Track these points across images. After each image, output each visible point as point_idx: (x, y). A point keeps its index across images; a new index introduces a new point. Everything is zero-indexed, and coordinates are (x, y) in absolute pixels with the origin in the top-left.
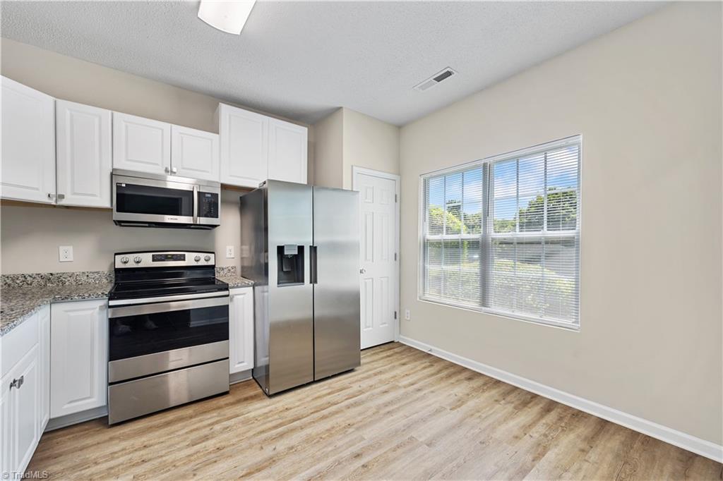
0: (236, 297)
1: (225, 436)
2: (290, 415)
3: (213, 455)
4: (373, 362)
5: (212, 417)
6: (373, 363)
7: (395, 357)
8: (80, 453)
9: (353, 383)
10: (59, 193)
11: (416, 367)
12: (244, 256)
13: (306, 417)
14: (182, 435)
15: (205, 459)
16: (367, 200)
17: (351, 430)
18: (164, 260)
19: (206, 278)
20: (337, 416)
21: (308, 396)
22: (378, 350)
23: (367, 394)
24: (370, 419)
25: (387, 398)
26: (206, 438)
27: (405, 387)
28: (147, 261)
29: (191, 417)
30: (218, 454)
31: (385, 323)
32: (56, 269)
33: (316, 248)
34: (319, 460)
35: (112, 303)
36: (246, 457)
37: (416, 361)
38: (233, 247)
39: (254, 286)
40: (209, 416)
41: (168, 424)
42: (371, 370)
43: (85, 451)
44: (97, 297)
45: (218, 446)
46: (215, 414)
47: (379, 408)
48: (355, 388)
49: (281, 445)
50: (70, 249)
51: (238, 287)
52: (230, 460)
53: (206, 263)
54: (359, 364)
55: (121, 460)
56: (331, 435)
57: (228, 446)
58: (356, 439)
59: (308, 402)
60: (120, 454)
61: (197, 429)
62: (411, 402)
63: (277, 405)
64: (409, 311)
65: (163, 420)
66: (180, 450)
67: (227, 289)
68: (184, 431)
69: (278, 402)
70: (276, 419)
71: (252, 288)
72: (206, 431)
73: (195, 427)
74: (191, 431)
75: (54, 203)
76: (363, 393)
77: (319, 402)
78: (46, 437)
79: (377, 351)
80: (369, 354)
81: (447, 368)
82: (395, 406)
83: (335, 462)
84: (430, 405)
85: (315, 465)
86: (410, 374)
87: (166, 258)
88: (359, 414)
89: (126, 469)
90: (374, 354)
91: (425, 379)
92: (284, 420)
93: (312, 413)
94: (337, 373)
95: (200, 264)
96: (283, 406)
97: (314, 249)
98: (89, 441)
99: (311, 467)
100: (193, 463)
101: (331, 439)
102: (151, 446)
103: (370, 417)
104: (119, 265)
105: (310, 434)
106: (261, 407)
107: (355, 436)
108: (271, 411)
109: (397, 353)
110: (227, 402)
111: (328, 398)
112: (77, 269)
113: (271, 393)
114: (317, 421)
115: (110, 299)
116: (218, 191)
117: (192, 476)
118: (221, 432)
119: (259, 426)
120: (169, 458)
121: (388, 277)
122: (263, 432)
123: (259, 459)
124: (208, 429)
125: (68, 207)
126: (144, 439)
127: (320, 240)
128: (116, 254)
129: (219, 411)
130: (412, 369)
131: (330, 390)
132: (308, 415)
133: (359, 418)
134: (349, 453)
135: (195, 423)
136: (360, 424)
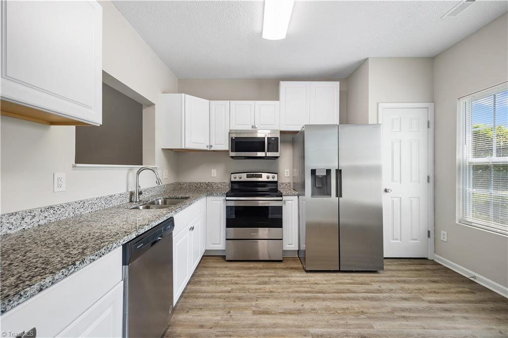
0: (287, 202)
1: (275, 285)
2: (317, 288)
3: (267, 294)
4: (398, 270)
5: (271, 272)
6: (398, 272)
7: (425, 273)
8: (214, 269)
9: (374, 282)
10: (211, 144)
11: (449, 288)
12: (295, 176)
13: (328, 293)
14: (255, 277)
15: (263, 294)
16: (393, 130)
17: (363, 316)
18: (251, 177)
19: (273, 189)
20: (354, 302)
21: (333, 280)
22: (408, 262)
23: (385, 295)
24: (383, 315)
25: (406, 304)
26: (265, 283)
27: (430, 302)
28: (244, 177)
29: (261, 269)
30: (270, 294)
31: (416, 240)
32: (210, 181)
33: (341, 170)
34: (332, 326)
35: (228, 198)
36: (284, 302)
37: (450, 283)
38: (288, 170)
39: (298, 196)
40: (269, 271)
41: (250, 268)
42: (394, 277)
43: (216, 269)
44: (222, 195)
45: (271, 290)
46: (272, 271)
47: (394, 310)
48: (375, 286)
49: (308, 305)
50: (215, 170)
51: (288, 195)
52: (276, 301)
53: (272, 180)
54: (382, 269)
55: (228, 278)
56: (345, 313)
57: (276, 292)
58: (365, 324)
59: (332, 284)
60: (228, 275)
61: (262, 276)
62: (433, 318)
63: (310, 278)
64: (445, 233)
65: (248, 266)
66: (253, 284)
67: (281, 196)
68: (256, 275)
69: (311, 277)
70: (307, 287)
71: (297, 197)
72: (266, 279)
73: (261, 275)
74: (260, 276)
75: (209, 150)
76: (382, 292)
77: (341, 287)
78: (204, 258)
79: (404, 263)
80: (395, 263)
81: (495, 302)
82: (414, 315)
83: (344, 333)
84: (458, 329)
85: (328, 328)
86: (439, 293)
87: (253, 176)
88: (374, 308)
89: (230, 284)
90: (401, 264)
91: (459, 303)
92: (313, 290)
93: (334, 292)
94: (360, 270)
95: (269, 180)
96: (314, 280)
97: (339, 172)
98: (218, 265)
99: (325, 328)
100: (257, 294)
101: (344, 316)
102: (240, 277)
103: (384, 313)
104: (233, 180)
105: (329, 306)
106: (299, 277)
107: (366, 323)
108: (305, 281)
109: (429, 270)
110: (280, 266)
111: (349, 286)
112: (217, 181)
113: (307, 269)
114: (336, 299)
115: (227, 196)
116: (278, 135)
117: (255, 300)
118: (274, 283)
119: (296, 287)
120: (247, 286)
121: (419, 198)
122: (297, 292)
123: (292, 307)
124: (268, 278)
125: (214, 151)
126: (237, 272)
127: (343, 165)
128: (232, 174)
129: (275, 270)
130: (443, 289)
131: (352, 281)
132: (330, 293)
133: (373, 311)
134: (357, 332)
135: (262, 273)
136: (373, 315)
